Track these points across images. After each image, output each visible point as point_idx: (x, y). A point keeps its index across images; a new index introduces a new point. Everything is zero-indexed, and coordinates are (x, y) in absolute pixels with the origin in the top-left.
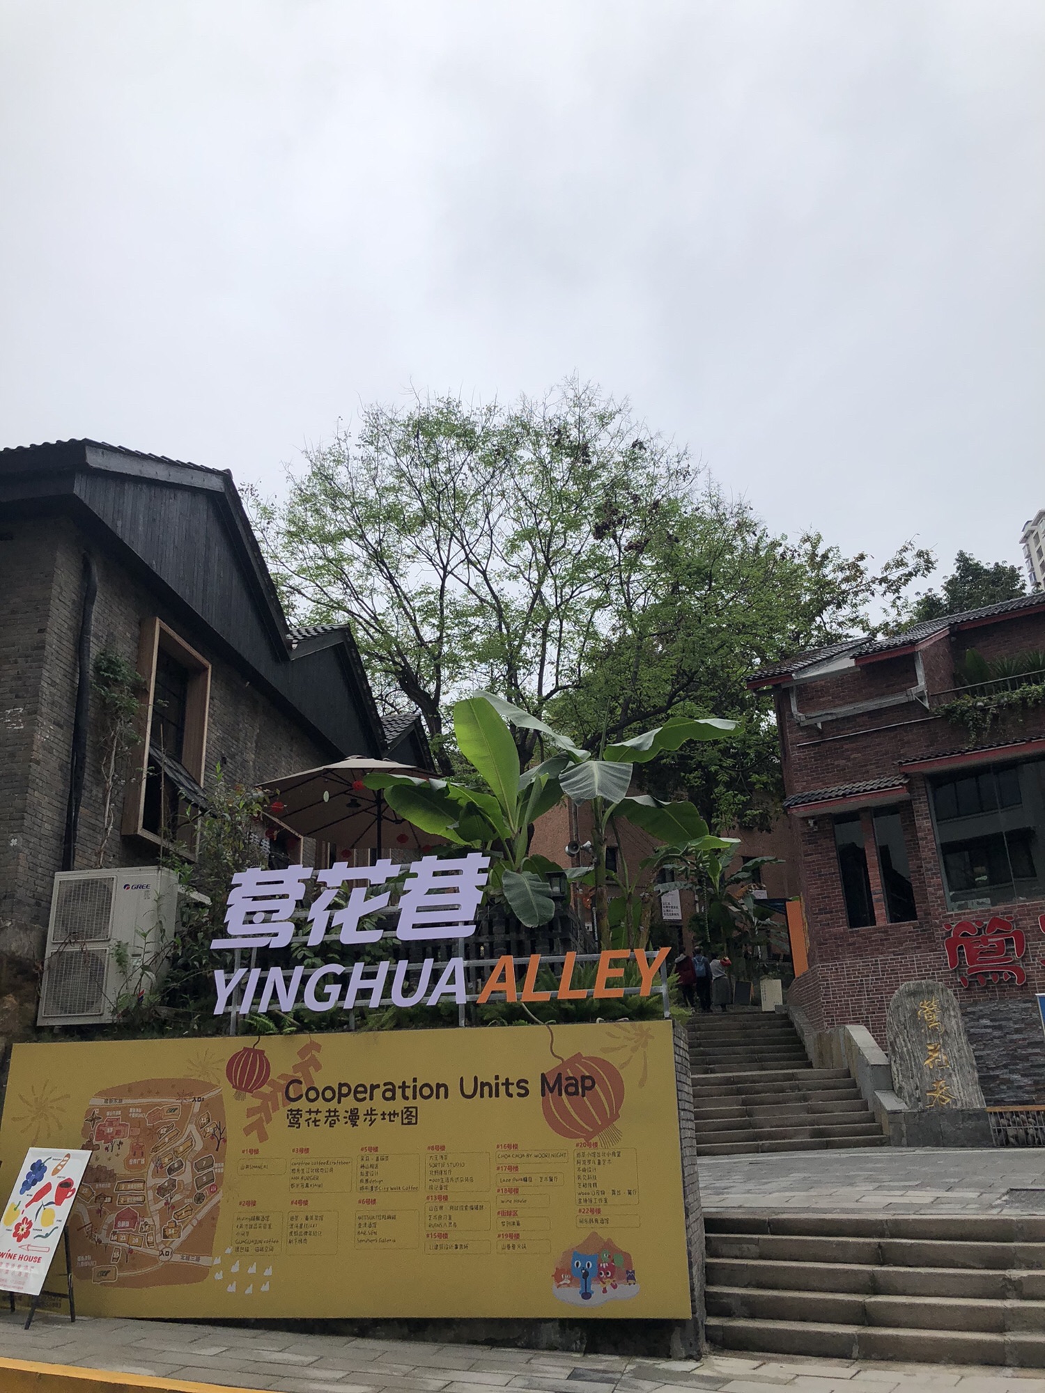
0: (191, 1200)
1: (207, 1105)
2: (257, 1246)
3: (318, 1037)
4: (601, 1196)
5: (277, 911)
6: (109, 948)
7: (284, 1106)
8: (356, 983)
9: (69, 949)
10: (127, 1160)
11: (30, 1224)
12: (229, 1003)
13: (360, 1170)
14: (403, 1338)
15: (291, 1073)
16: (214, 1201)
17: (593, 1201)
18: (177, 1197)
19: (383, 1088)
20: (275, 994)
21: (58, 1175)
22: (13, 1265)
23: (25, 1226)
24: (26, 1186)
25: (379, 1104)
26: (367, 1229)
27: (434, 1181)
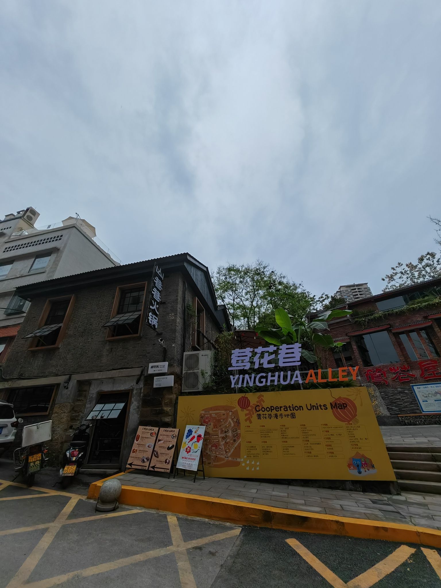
0: (232, 441)
1: (234, 413)
2: (254, 455)
3: (262, 393)
4: (357, 440)
5: (245, 360)
6: (200, 371)
7: (256, 413)
8: (270, 378)
9: (189, 372)
10: (213, 429)
11: (190, 448)
12: (235, 384)
13: (281, 432)
14: (303, 486)
15: (256, 403)
16: (239, 442)
17: (355, 442)
18: (228, 440)
19: (283, 407)
20: (247, 382)
21: (197, 433)
22: (187, 461)
23: (189, 449)
24: (187, 437)
25: (283, 412)
26: (286, 450)
27: (304, 435)
